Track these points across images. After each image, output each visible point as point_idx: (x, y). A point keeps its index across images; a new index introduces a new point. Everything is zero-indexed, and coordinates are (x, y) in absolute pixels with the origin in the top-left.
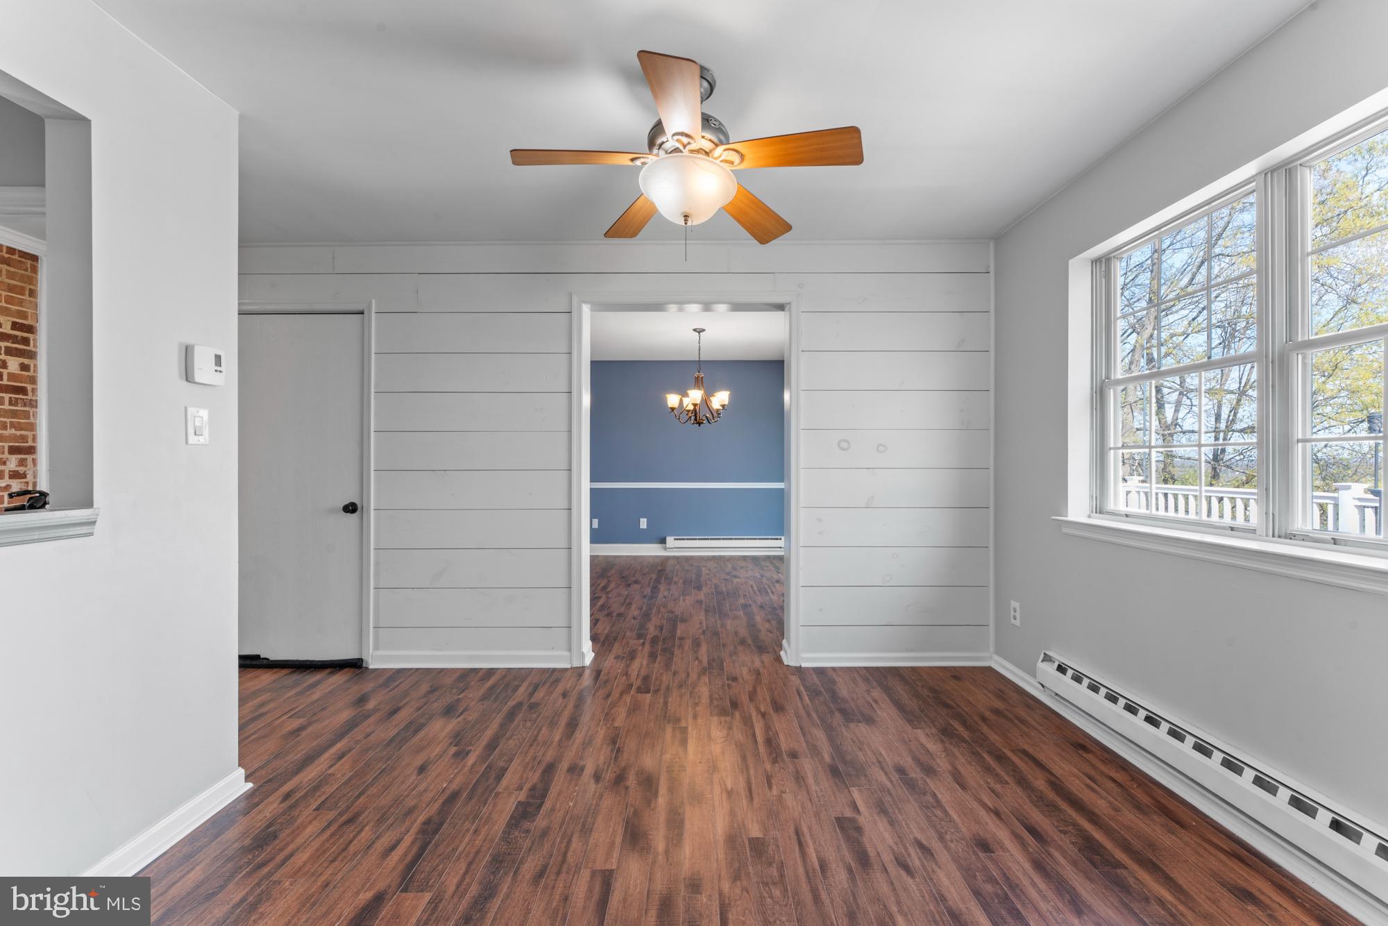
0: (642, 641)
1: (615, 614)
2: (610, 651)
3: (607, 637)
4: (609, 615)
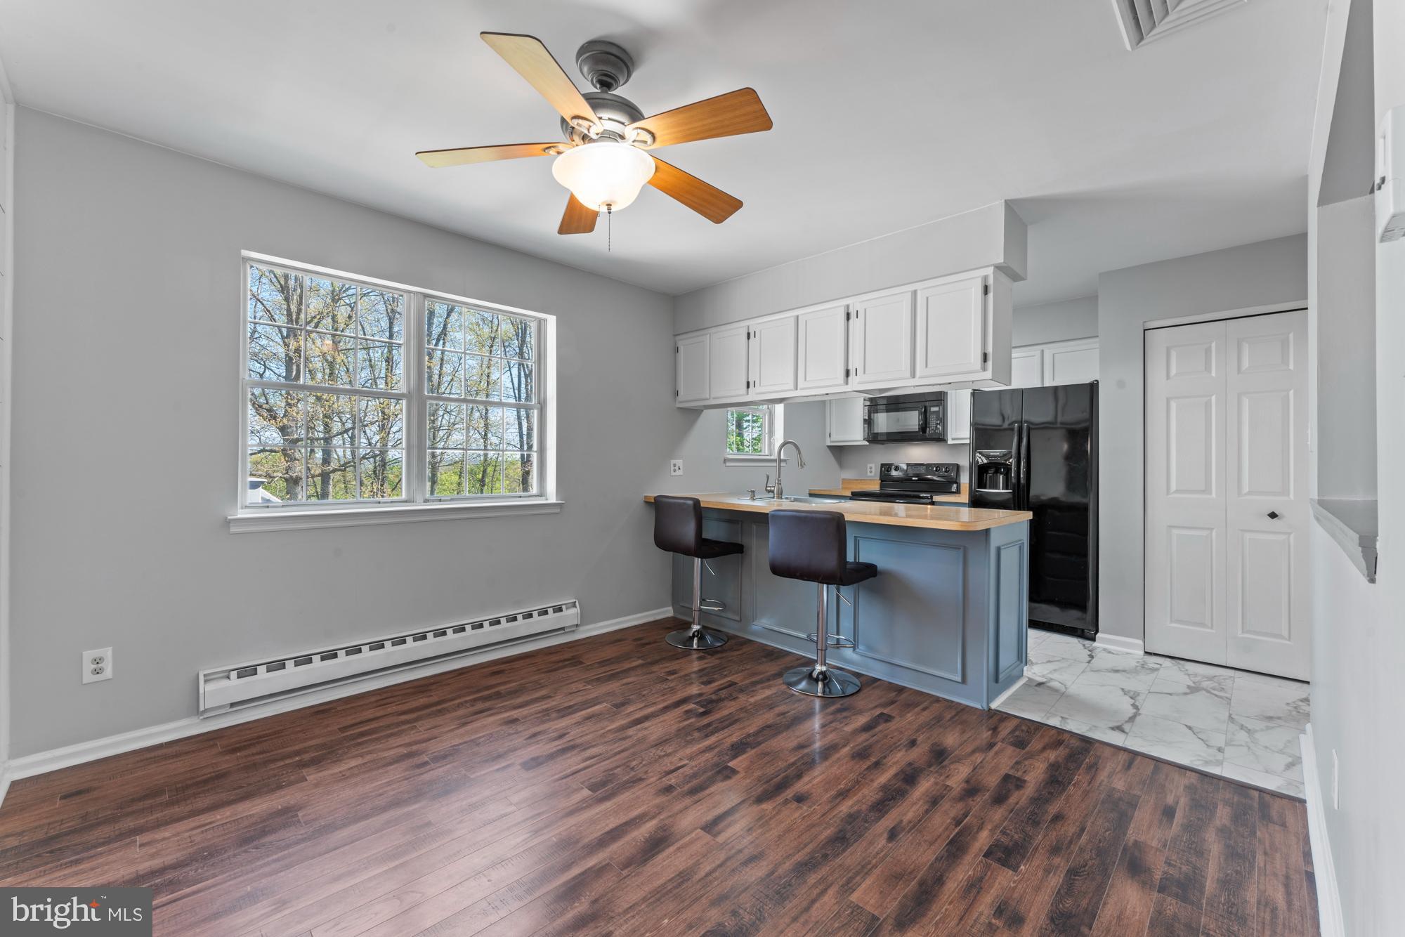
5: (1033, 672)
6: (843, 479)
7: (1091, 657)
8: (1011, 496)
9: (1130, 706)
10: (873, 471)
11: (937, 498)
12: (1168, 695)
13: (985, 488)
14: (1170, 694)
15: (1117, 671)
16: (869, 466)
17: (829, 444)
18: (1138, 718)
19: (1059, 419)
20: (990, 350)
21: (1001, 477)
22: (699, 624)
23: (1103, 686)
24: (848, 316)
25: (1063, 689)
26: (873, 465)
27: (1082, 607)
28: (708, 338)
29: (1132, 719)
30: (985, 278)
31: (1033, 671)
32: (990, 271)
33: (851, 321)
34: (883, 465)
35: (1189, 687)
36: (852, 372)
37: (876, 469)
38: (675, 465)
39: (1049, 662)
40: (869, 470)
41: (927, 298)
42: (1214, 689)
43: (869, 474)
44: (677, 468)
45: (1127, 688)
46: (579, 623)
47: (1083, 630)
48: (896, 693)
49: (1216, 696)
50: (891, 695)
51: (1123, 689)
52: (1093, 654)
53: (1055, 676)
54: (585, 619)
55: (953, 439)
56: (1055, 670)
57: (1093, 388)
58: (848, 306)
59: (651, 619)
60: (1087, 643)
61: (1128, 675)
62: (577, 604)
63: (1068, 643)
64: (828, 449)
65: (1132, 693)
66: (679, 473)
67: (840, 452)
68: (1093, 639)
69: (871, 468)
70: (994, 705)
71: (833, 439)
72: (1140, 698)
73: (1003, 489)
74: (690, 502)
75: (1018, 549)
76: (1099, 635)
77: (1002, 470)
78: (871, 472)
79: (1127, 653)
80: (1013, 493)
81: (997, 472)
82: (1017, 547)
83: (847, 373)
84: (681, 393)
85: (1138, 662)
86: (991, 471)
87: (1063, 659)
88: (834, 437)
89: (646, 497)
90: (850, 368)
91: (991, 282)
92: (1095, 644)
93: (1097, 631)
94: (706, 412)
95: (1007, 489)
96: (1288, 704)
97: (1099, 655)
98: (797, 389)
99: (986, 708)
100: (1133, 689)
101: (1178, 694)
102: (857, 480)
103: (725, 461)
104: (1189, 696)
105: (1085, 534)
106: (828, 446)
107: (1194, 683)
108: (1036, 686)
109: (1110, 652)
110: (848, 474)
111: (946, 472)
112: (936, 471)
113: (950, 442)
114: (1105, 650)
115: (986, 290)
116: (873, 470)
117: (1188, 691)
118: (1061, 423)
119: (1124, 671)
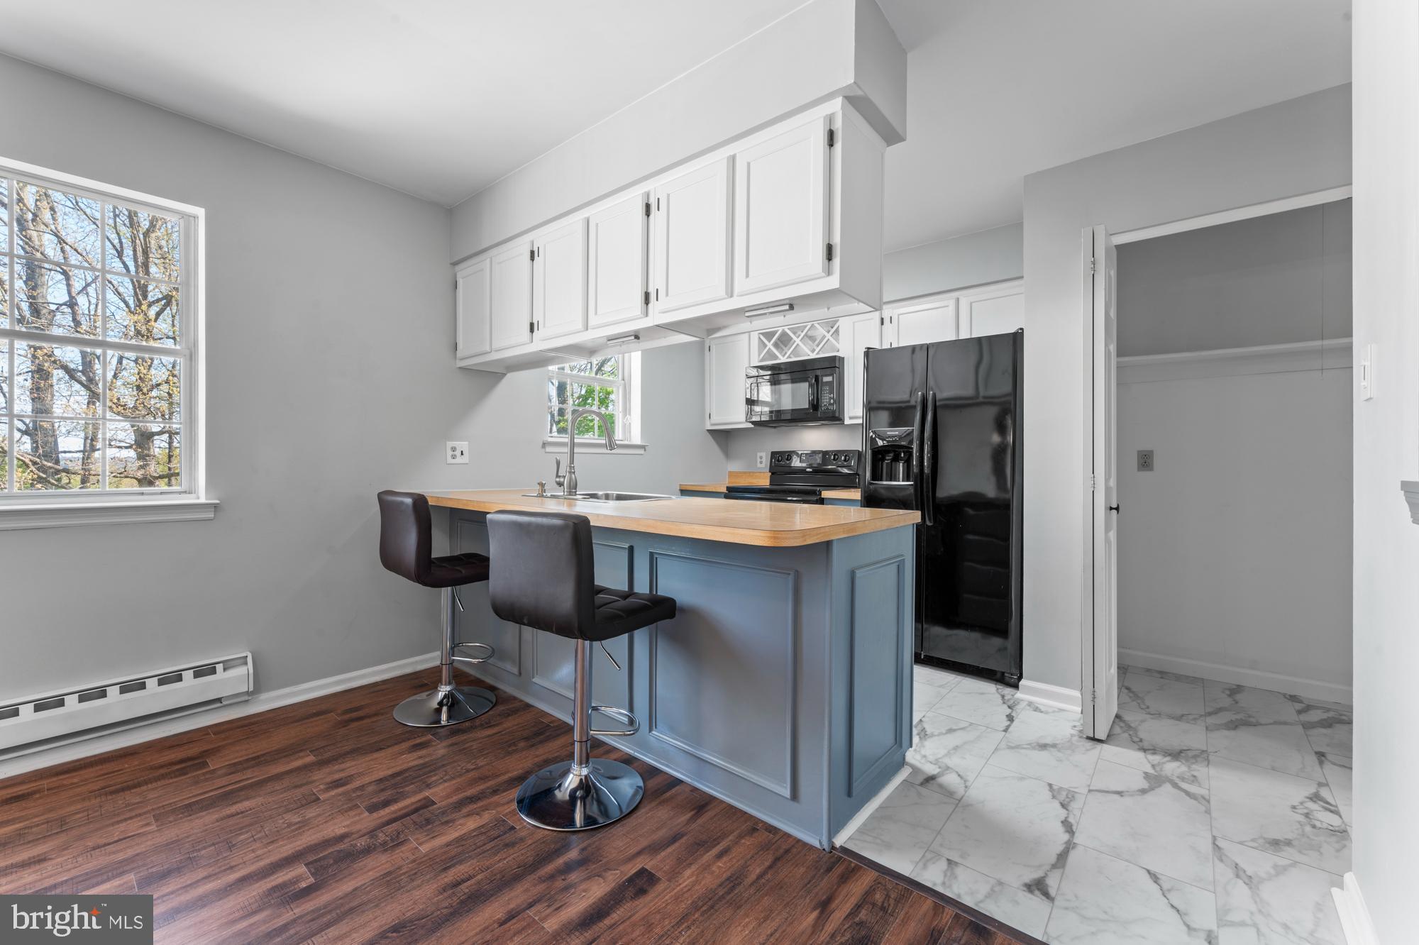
5: (922, 755)
6: (730, 472)
7: (1011, 718)
8: (912, 490)
9: (1060, 824)
10: (763, 462)
11: (826, 494)
12: (1116, 797)
13: (881, 480)
14: (1120, 793)
15: (1044, 747)
16: (759, 454)
17: (710, 429)
18: (1073, 856)
19: (982, 393)
20: (837, 240)
21: (901, 464)
22: (450, 683)
23: (1022, 779)
24: (648, 210)
25: (961, 791)
26: (763, 454)
27: (1002, 632)
28: (488, 266)
29: (1062, 858)
30: (830, 119)
31: (923, 752)
32: (836, 105)
33: (651, 217)
34: (773, 454)
35: (1147, 776)
36: (652, 296)
37: (766, 456)
38: (454, 449)
39: (951, 731)
40: (759, 460)
41: (749, 164)
42: (1183, 779)
43: (759, 465)
44: (458, 453)
45: (1056, 785)
46: (251, 689)
47: (1003, 673)
48: (693, 813)
49: (1187, 793)
50: (680, 821)
51: (1050, 785)
52: (1014, 714)
53: (953, 762)
54: (260, 684)
55: (851, 418)
56: (956, 748)
57: (1016, 339)
58: (647, 194)
59: (408, 670)
60: (1008, 691)
61: (1060, 755)
62: (250, 660)
63: (982, 694)
64: (709, 437)
65: (1064, 793)
67: (724, 437)
68: (1016, 686)
69: (761, 458)
70: (839, 841)
71: (713, 421)
72: (1075, 806)
73: (903, 481)
74: (409, 501)
75: (896, 571)
76: (1022, 682)
77: (902, 455)
78: (761, 463)
79: (1061, 710)
80: (915, 486)
81: (896, 459)
82: (894, 567)
83: (647, 298)
84: (460, 346)
85: (1075, 726)
86: (889, 457)
87: (971, 724)
88: (715, 419)
90: (650, 289)
91: (838, 125)
92: (1019, 695)
93: (1020, 677)
94: (510, 376)
95: (908, 480)
96: (1294, 807)
97: (1023, 715)
98: (587, 329)
99: (826, 846)
100: (1066, 787)
101: (1132, 794)
102: (745, 473)
103: (544, 445)
104: (1149, 797)
105: (1006, 538)
106: (708, 430)
107: (1153, 766)
108: (922, 784)
109: (1037, 709)
110: (735, 466)
111: (845, 460)
112: (834, 459)
113: (847, 421)
114: (1030, 704)
115: (831, 138)
116: (764, 460)
117: (1145, 785)
118: (985, 397)
119: (1054, 746)
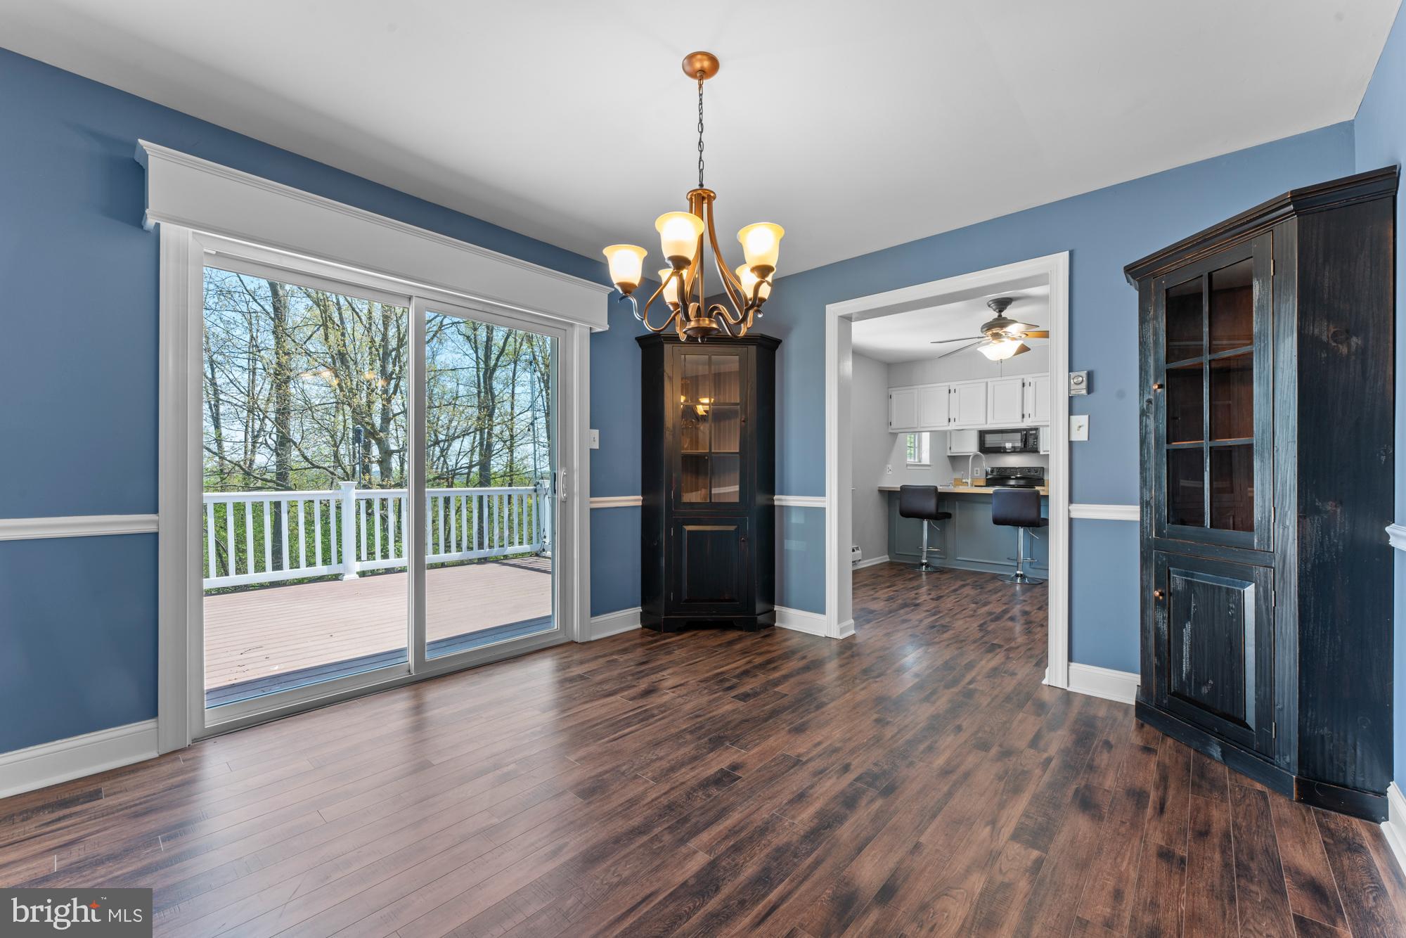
0: (971, 686)
1: (994, 750)
2: (1020, 684)
3: (1020, 706)
4: (1007, 753)
17: (949, 455)
22: (926, 560)
24: (1024, 385)
28: (916, 392)
33: (1025, 387)
36: (1027, 416)
38: (888, 468)
58: (1023, 379)
62: (860, 548)
64: (948, 459)
66: (890, 473)
69: (977, 471)
71: (952, 451)
83: (1023, 416)
84: (893, 424)
88: (954, 450)
89: (879, 487)
90: (1025, 413)
103: (907, 465)
111: (1035, 472)
113: (1042, 453)
